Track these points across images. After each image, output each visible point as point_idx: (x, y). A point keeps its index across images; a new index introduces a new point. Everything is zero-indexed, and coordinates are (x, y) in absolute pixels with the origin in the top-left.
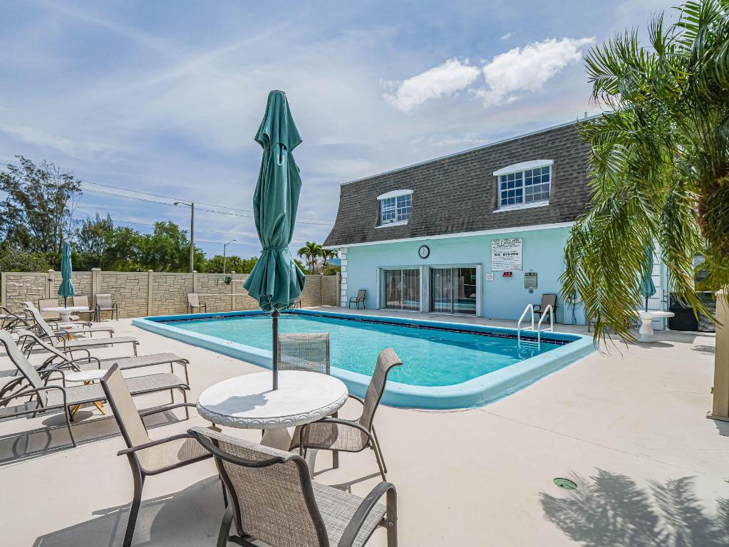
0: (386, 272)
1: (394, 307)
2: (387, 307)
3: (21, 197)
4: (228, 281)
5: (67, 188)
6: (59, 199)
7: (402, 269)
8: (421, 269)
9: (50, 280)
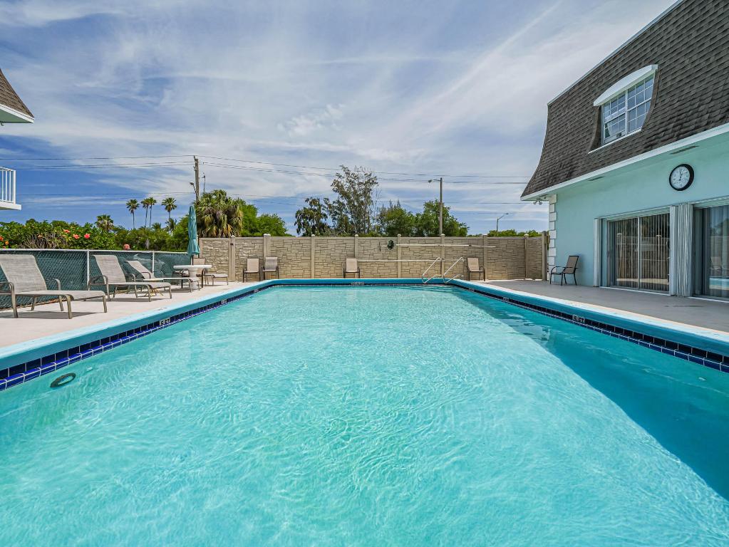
0: (613, 224)
1: (628, 285)
2: (615, 284)
3: (345, 195)
4: (391, 246)
5: (371, 181)
6: (366, 192)
7: (638, 216)
8: (672, 211)
9: (232, 244)
